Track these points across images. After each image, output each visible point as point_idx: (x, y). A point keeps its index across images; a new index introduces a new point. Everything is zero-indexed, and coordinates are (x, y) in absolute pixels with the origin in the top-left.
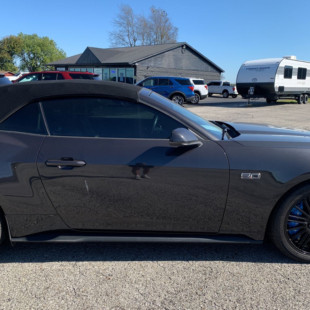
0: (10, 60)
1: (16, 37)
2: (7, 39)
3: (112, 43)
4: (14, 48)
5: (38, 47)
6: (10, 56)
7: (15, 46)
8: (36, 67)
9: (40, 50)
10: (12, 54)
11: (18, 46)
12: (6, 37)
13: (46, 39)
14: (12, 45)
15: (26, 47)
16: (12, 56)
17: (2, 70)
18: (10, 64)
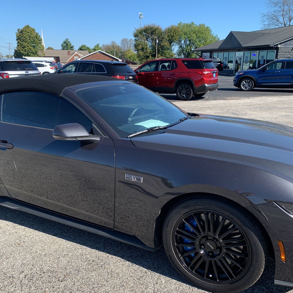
0: (169, 47)
1: (176, 26)
2: (168, 29)
3: (264, 25)
4: (173, 36)
5: (194, 34)
6: (169, 44)
7: (174, 34)
8: (190, 53)
9: (195, 37)
10: (171, 42)
11: (176, 35)
12: (167, 28)
13: (202, 26)
14: (172, 34)
15: (183, 35)
16: (171, 43)
17: (162, 57)
18: (169, 51)
